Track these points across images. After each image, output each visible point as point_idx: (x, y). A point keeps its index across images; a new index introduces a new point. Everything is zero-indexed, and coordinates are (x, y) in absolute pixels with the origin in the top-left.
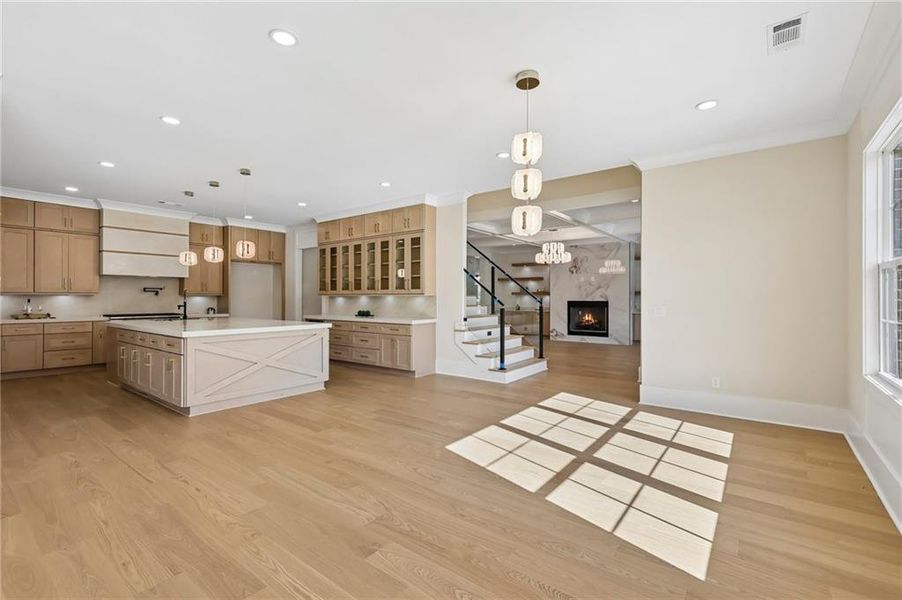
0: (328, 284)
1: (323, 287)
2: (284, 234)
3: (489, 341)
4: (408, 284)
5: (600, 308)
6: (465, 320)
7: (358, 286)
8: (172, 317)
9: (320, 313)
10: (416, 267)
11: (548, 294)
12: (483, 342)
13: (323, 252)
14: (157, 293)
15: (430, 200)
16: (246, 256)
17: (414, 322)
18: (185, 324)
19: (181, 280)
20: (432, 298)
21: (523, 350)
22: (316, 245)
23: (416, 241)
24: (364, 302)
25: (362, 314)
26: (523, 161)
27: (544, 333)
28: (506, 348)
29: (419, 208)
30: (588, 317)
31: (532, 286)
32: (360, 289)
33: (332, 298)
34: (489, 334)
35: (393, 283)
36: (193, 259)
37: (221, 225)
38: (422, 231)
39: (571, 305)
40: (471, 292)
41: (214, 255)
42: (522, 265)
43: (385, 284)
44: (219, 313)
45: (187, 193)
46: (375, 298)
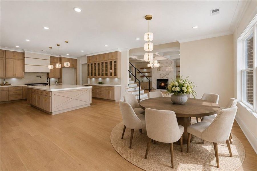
0: (90, 74)
1: (88, 75)
2: (77, 59)
3: (135, 91)
4: (113, 74)
5: (166, 81)
6: (129, 85)
7: (99, 75)
8: (45, 84)
9: (88, 83)
10: (115, 70)
11: (151, 77)
12: (133, 91)
13: (88, 65)
14: (41, 77)
15: (119, 50)
16: (67, 66)
17: (115, 86)
18: (50, 87)
19: (48, 73)
20: (119, 78)
21: (144, 94)
22: (87, 63)
23: (115, 62)
24: (100, 79)
25: (100, 83)
26: (147, 40)
27: (150, 89)
28: (140, 93)
29: (116, 53)
30: (163, 84)
31: (146, 74)
32: (99, 76)
33: (91, 79)
34: (135, 89)
35: (109, 74)
36: (52, 67)
37: (59, 57)
38: (117, 59)
39: (158, 80)
40: (130, 77)
41: (58, 66)
42: (144, 68)
43: (106, 74)
44: (59, 83)
45: (50, 48)
46: (104, 79)
